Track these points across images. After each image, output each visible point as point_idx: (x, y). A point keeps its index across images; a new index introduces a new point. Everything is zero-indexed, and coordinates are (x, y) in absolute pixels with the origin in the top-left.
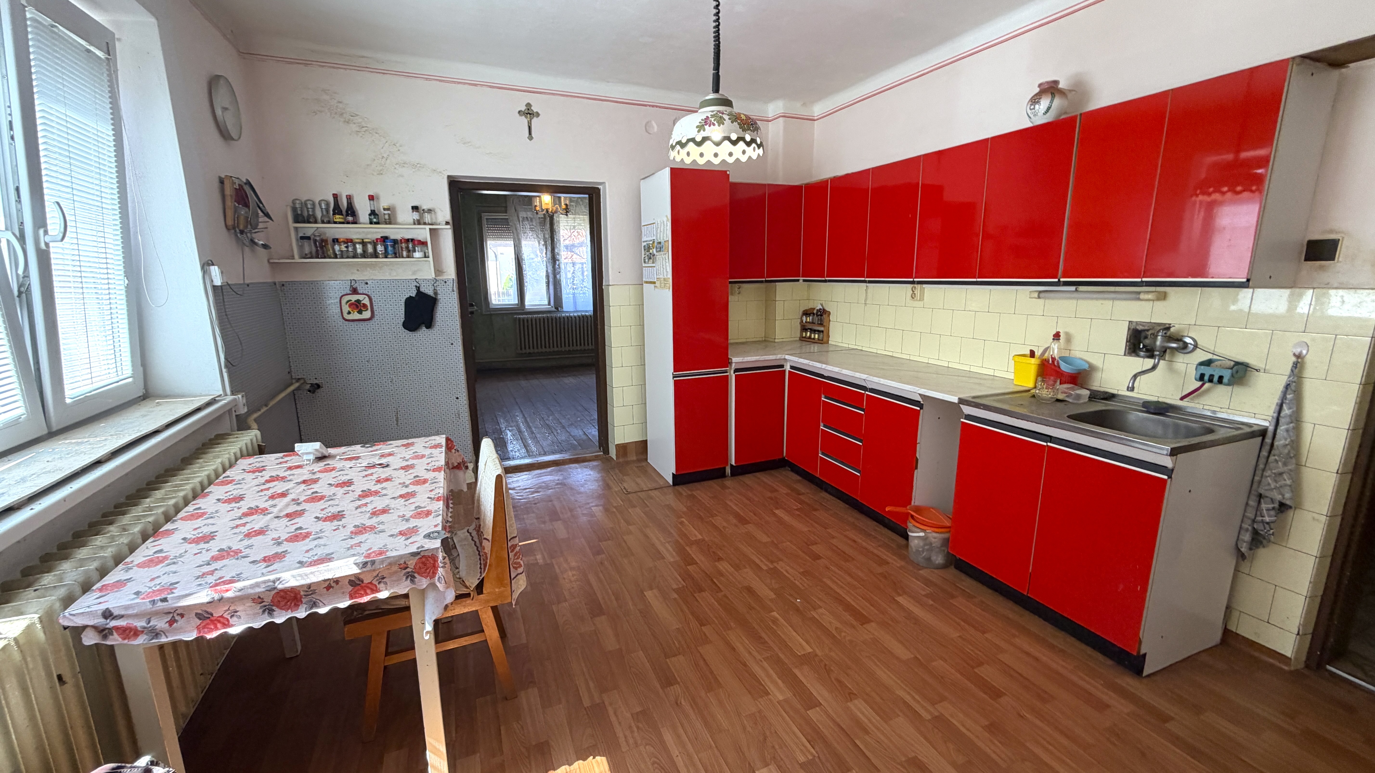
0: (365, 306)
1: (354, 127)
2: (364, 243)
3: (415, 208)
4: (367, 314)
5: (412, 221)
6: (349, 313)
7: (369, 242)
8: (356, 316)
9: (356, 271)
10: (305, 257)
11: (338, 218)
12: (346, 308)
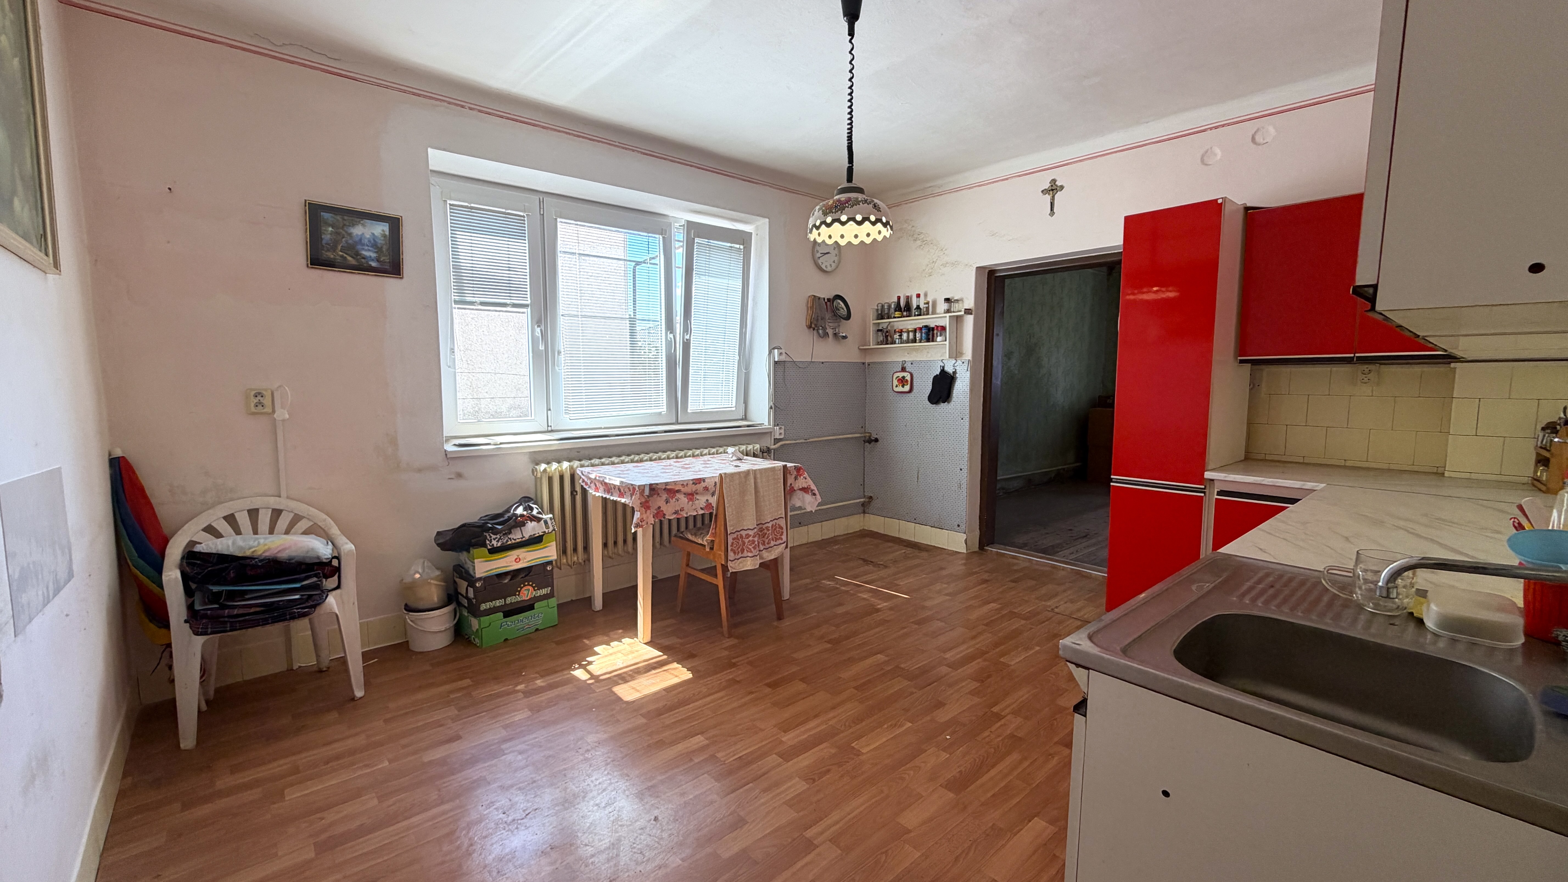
0: (907, 381)
1: (919, 243)
2: (908, 332)
3: (947, 300)
4: (907, 388)
5: (943, 311)
6: (897, 386)
7: (911, 331)
8: (900, 389)
9: (907, 354)
10: (878, 344)
11: (897, 314)
12: (895, 382)
